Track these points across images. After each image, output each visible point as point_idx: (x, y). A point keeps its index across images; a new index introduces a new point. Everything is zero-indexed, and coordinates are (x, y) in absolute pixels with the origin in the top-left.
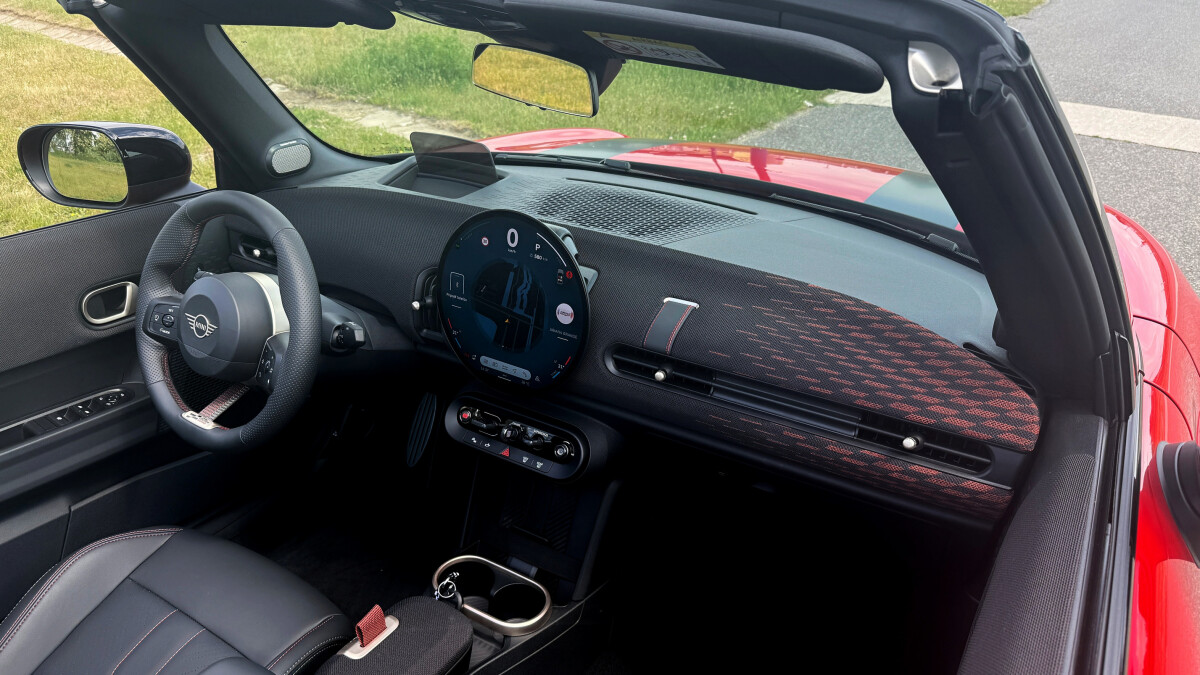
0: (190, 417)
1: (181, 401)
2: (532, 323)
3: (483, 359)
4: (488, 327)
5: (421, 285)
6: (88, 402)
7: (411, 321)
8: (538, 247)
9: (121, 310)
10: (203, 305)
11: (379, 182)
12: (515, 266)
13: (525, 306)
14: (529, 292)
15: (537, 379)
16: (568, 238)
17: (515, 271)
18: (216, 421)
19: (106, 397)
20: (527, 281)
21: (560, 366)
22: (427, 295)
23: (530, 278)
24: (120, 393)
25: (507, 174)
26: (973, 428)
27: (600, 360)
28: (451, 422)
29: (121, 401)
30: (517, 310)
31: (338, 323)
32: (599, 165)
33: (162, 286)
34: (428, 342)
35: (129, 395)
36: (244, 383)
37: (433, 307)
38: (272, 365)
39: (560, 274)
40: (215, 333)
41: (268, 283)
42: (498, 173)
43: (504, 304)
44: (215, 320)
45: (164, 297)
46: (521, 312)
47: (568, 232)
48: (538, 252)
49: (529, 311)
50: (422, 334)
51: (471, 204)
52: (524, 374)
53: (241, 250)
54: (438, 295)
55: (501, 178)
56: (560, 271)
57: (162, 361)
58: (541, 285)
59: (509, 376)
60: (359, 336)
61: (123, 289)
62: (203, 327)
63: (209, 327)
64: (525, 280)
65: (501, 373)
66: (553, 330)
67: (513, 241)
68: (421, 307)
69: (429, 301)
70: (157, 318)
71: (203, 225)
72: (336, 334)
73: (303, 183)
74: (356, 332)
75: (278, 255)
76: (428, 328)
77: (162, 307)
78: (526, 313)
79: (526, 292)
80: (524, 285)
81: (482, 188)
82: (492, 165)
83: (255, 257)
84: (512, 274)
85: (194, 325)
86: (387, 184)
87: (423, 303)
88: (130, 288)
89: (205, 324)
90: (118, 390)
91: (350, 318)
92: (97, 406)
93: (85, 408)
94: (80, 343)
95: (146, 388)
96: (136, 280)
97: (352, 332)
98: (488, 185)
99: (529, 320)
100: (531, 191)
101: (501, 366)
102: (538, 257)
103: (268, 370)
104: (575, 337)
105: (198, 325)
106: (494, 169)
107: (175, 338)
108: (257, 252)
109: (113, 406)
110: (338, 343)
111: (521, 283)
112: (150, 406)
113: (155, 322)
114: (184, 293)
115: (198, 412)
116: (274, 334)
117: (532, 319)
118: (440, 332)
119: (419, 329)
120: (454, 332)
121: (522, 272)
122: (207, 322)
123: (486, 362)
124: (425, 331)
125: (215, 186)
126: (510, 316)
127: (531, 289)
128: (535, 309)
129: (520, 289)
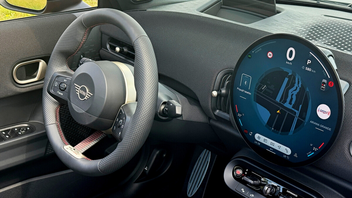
0: (68, 149)
1: (64, 137)
2: (297, 115)
3: (257, 136)
4: (265, 114)
5: (219, 80)
6: (8, 130)
7: (210, 104)
8: (309, 62)
9: (35, 77)
10: (86, 79)
11: (197, 10)
12: (290, 74)
13: (293, 102)
14: (298, 93)
15: (296, 155)
16: (331, 57)
17: (290, 77)
18: (84, 154)
19: (19, 129)
20: (298, 86)
21: (315, 149)
22: (223, 87)
23: (300, 83)
24: (27, 127)
25: (283, 9)
27: (347, 149)
28: (228, 175)
29: (27, 132)
30: (287, 105)
31: (165, 100)
32: (347, 7)
33: (62, 65)
34: (219, 119)
35: (32, 129)
36: (103, 131)
37: (226, 96)
38: (123, 123)
39: (324, 83)
40: (92, 98)
41: (127, 70)
42: (277, 9)
43: (278, 99)
44: (92, 90)
45: (62, 72)
46: (290, 107)
47: (331, 53)
48: (309, 66)
49: (296, 106)
50: (216, 113)
51: (257, 28)
52: (286, 150)
53: (108, 46)
54: (231, 87)
55: (279, 12)
56: (325, 81)
57: (56, 112)
58: (307, 90)
59: (275, 150)
60: (178, 111)
61: (38, 64)
62: (84, 93)
63: (88, 94)
64: (296, 85)
65: (269, 147)
66: (313, 122)
67: (290, 56)
68: (218, 95)
69: (223, 91)
70: (56, 84)
71: (91, 29)
72: (163, 107)
73: (150, 8)
74: (177, 107)
75: (136, 54)
76: (220, 110)
77: (60, 78)
78: (293, 107)
79: (295, 93)
80: (294, 88)
81: (264, 18)
82: (273, 3)
83: (116, 52)
84: (286, 80)
85: (79, 91)
86: (202, 12)
87: (219, 93)
88: (42, 63)
89: (86, 92)
90: (26, 125)
91: (172, 98)
92: (14, 134)
93: (6, 134)
94: (9, 94)
95: (44, 126)
96: (46, 59)
97: (174, 107)
98: (269, 17)
99: (295, 113)
100: (300, 23)
101: (269, 142)
102: (309, 69)
103: (120, 126)
104: (330, 129)
105: (82, 92)
106: (275, 6)
107: (66, 98)
108: (118, 49)
109: (22, 135)
110: (163, 113)
111: (293, 86)
112: (45, 138)
113: (55, 87)
114: (74, 71)
115: (73, 146)
116: (126, 103)
117: (298, 112)
118: (228, 113)
119: (214, 110)
120: (239, 115)
121: (294, 79)
122: (87, 90)
123: (259, 138)
124: (218, 111)
125: (96, 5)
126: (281, 108)
127: (300, 91)
128: (301, 106)
129: (290, 91)
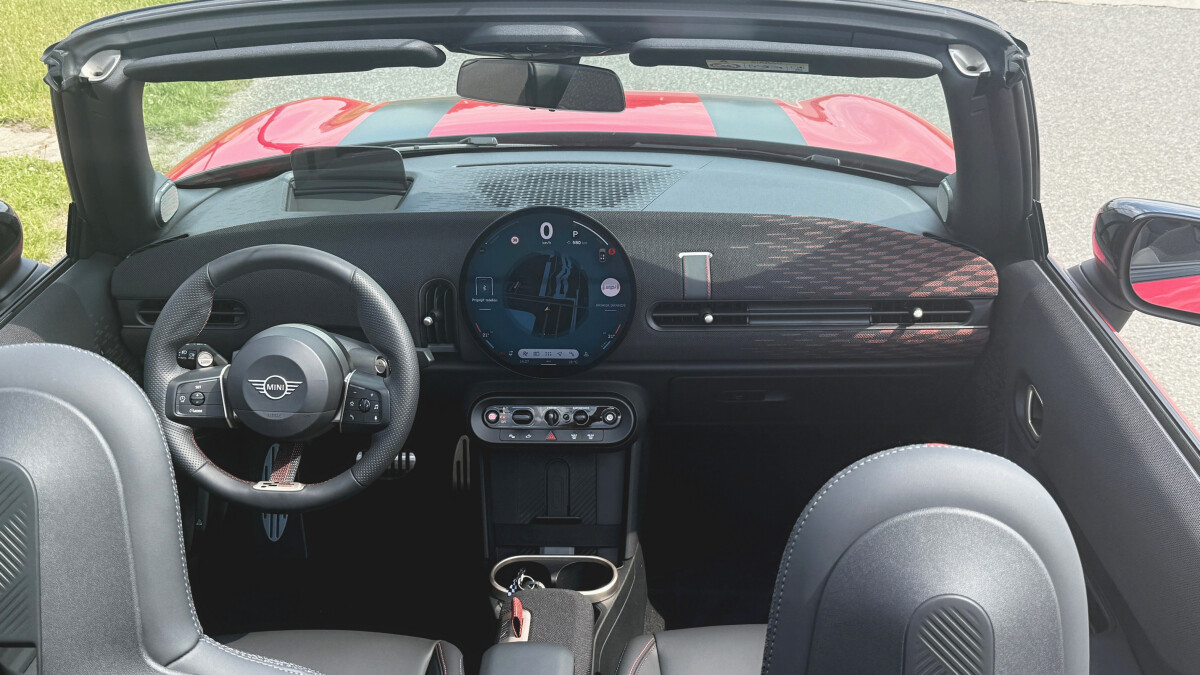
0: (266, 487)
2: (576, 303)
3: (521, 353)
4: (526, 320)
8: (575, 233)
12: (552, 256)
13: (566, 290)
14: (570, 277)
15: (586, 354)
17: (553, 260)
20: (567, 267)
21: (611, 336)
22: (432, 309)
23: (570, 264)
26: (957, 290)
27: (642, 321)
30: (558, 296)
38: (376, 402)
39: (603, 253)
40: (301, 388)
43: (542, 293)
45: (178, 377)
46: (563, 297)
48: (576, 238)
49: (571, 293)
52: (570, 354)
56: (602, 250)
58: (582, 268)
59: (553, 361)
62: (278, 387)
64: (564, 267)
65: (544, 360)
66: (599, 305)
67: (547, 234)
69: (437, 313)
70: (183, 400)
78: (567, 296)
79: (566, 277)
80: (563, 272)
84: (548, 265)
85: (265, 389)
86: (286, 210)
87: (433, 317)
89: (283, 384)
98: (407, 189)
99: (572, 302)
101: (543, 353)
102: (577, 243)
103: (369, 409)
104: (623, 305)
105: (271, 387)
106: (404, 171)
111: (560, 270)
113: (181, 404)
120: (485, 336)
121: (559, 259)
122: (285, 380)
123: (525, 354)
126: (549, 303)
127: (571, 273)
128: (578, 291)
129: (558, 276)
